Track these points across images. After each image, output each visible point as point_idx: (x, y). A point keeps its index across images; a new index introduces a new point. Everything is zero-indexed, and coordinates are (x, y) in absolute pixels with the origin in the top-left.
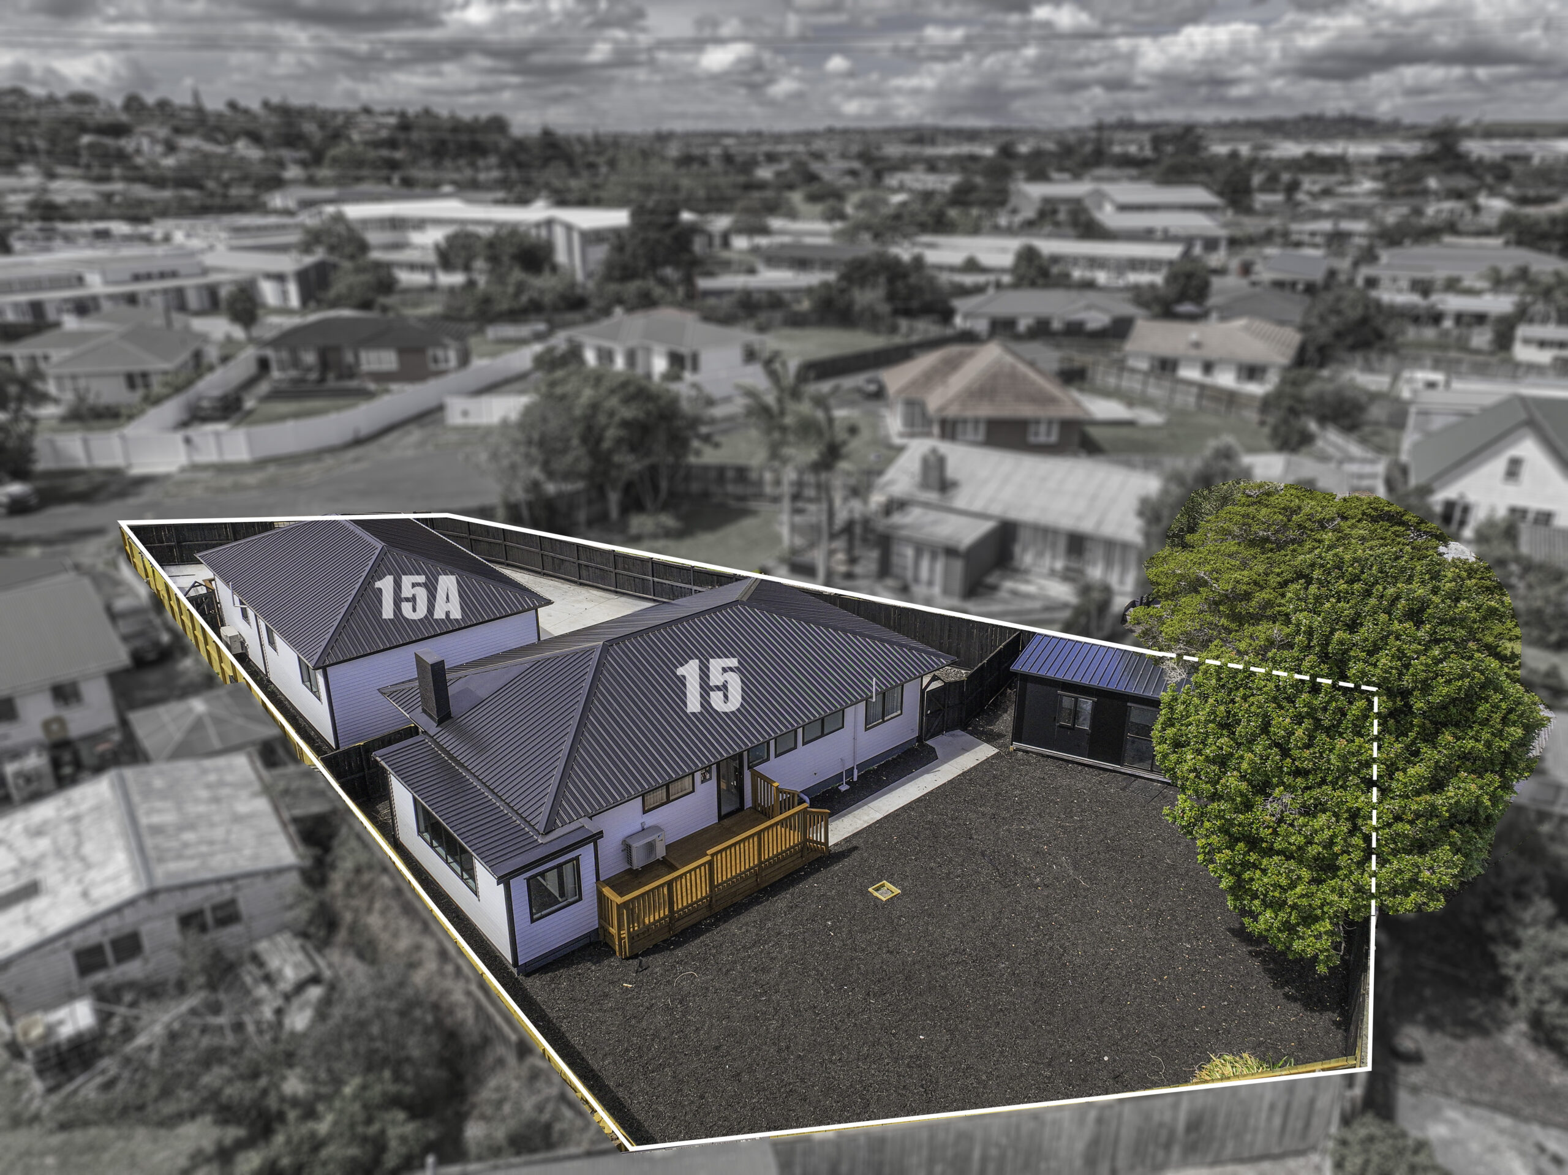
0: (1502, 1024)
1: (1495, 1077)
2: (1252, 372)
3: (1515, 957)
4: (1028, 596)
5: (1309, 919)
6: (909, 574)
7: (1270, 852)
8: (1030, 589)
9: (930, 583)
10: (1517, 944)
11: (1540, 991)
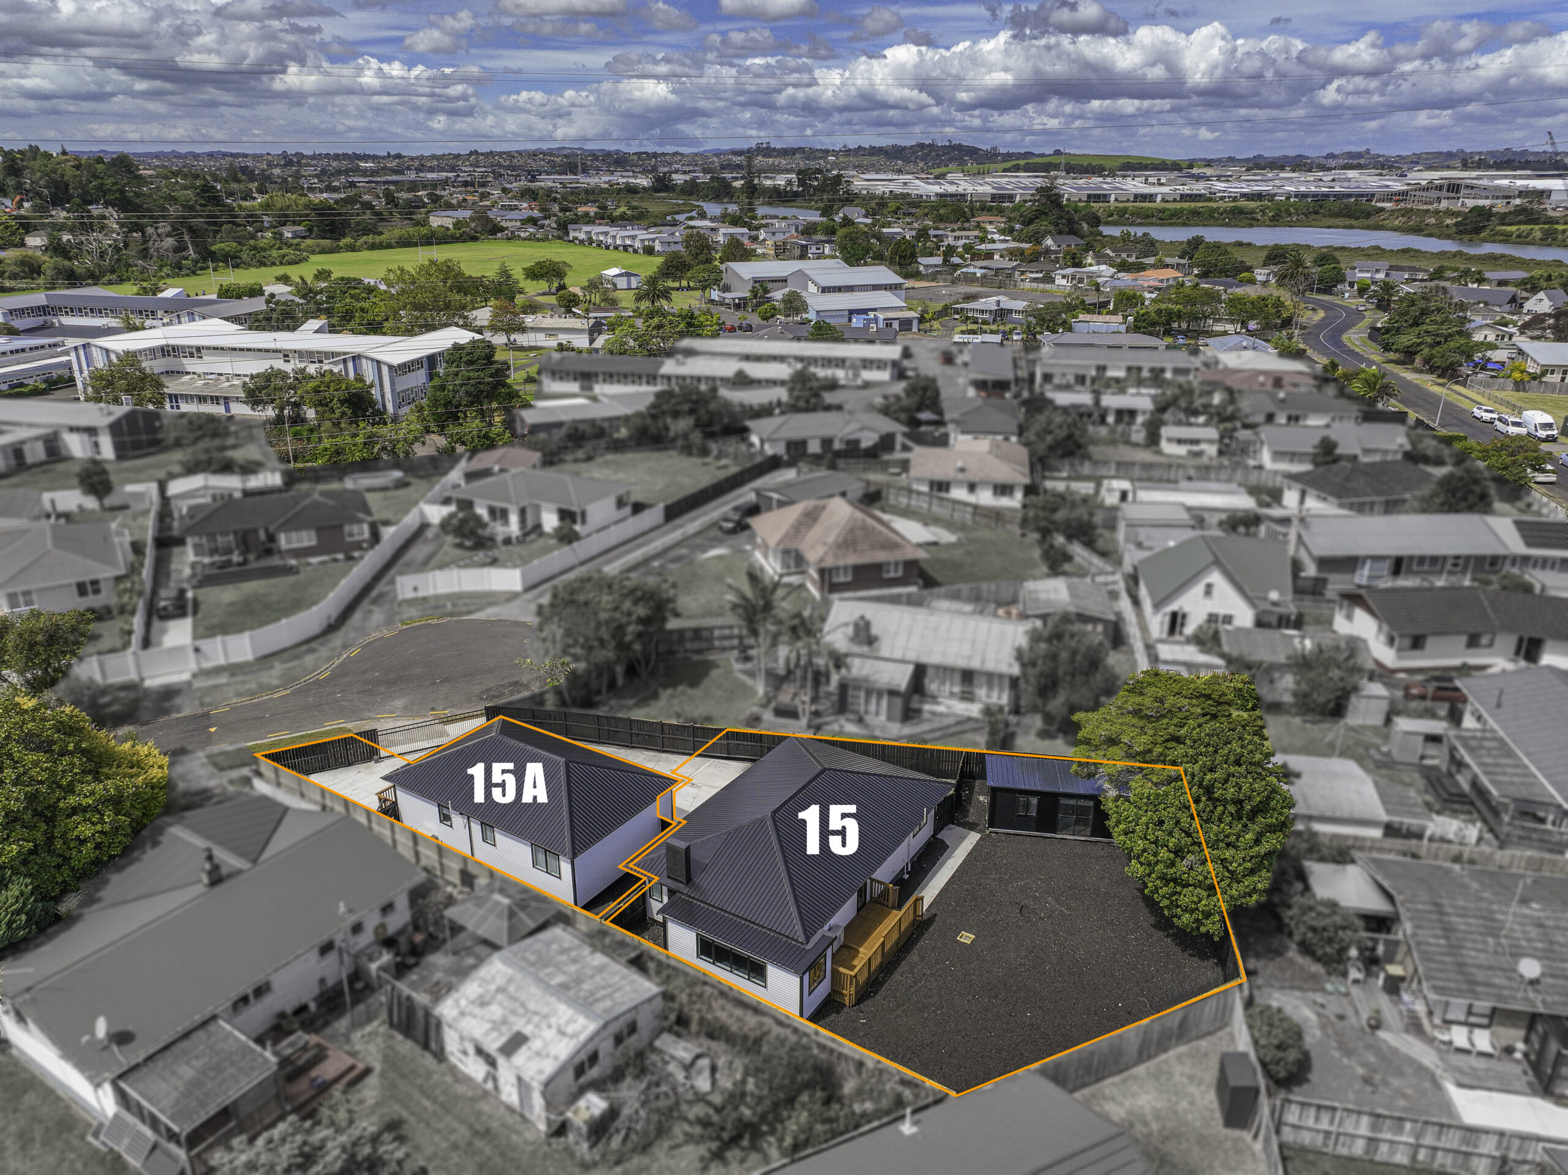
0: (1287, 948)
1: (1288, 974)
2: (1003, 489)
3: (1290, 913)
4: (941, 715)
5: (1208, 915)
6: (862, 709)
7: (1188, 885)
8: (941, 709)
9: (877, 713)
10: (1289, 907)
11: (1303, 929)
